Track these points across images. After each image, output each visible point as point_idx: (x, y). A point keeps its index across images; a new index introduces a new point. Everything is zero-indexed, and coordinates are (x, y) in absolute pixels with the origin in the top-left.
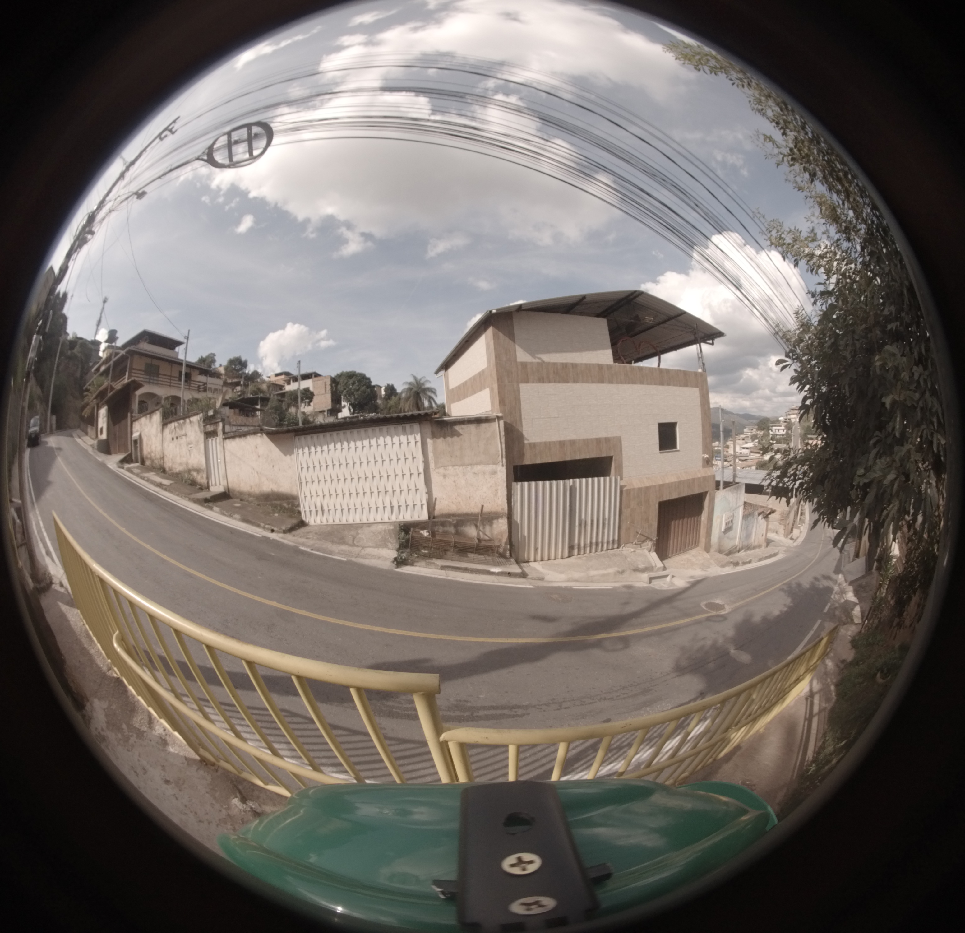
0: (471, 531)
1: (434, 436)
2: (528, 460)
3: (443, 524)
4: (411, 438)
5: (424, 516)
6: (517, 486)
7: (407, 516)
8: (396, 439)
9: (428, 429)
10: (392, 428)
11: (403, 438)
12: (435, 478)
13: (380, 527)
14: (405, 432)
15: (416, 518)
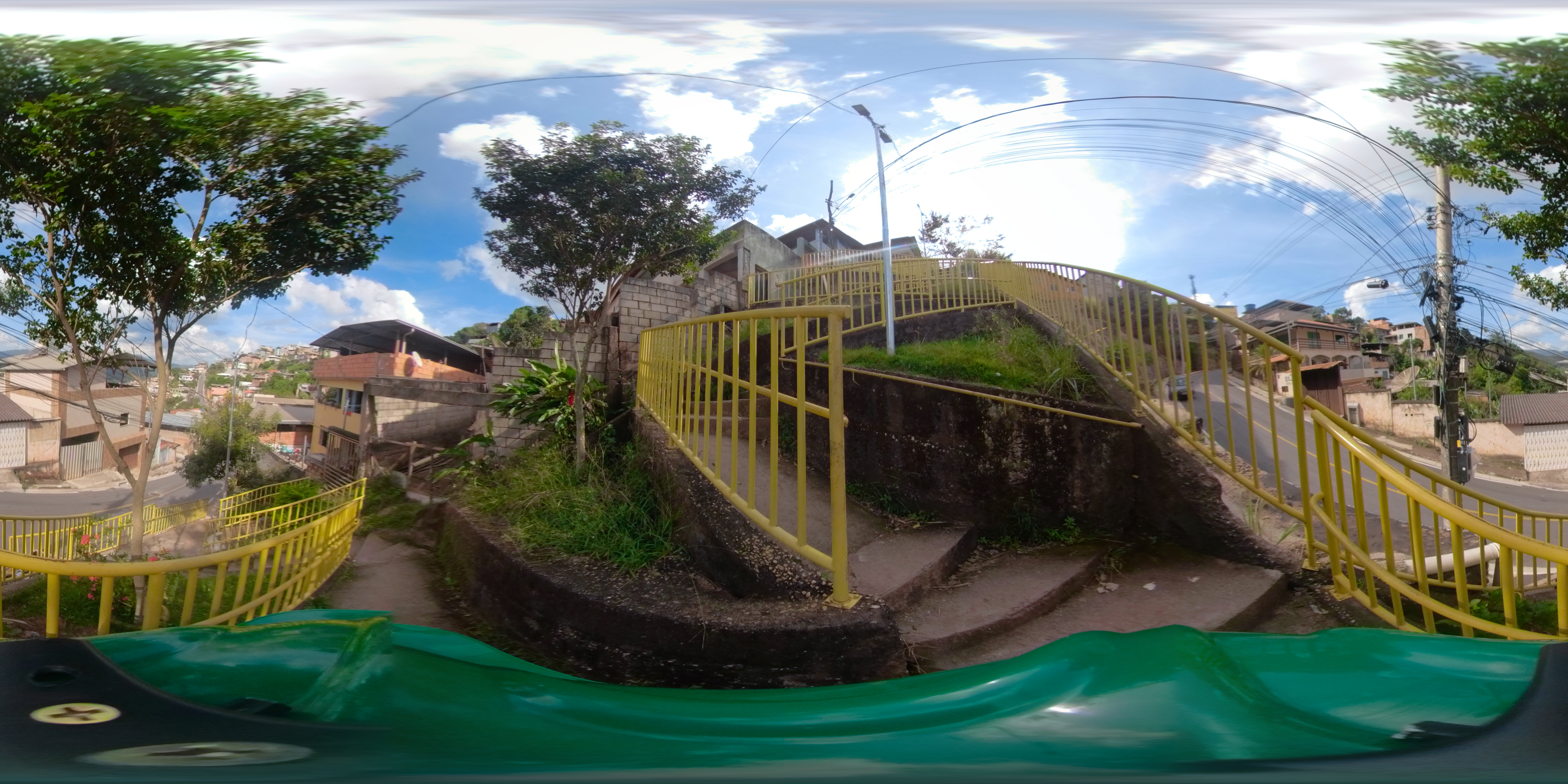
0: (44, 470)
1: (31, 428)
2: (69, 435)
3: (32, 467)
4: (21, 429)
5: (24, 464)
6: (63, 448)
7: (15, 465)
8: (14, 429)
9: (28, 424)
10: (13, 424)
11: (18, 429)
12: (29, 446)
13: (4, 471)
14: (18, 426)
15: (20, 465)
